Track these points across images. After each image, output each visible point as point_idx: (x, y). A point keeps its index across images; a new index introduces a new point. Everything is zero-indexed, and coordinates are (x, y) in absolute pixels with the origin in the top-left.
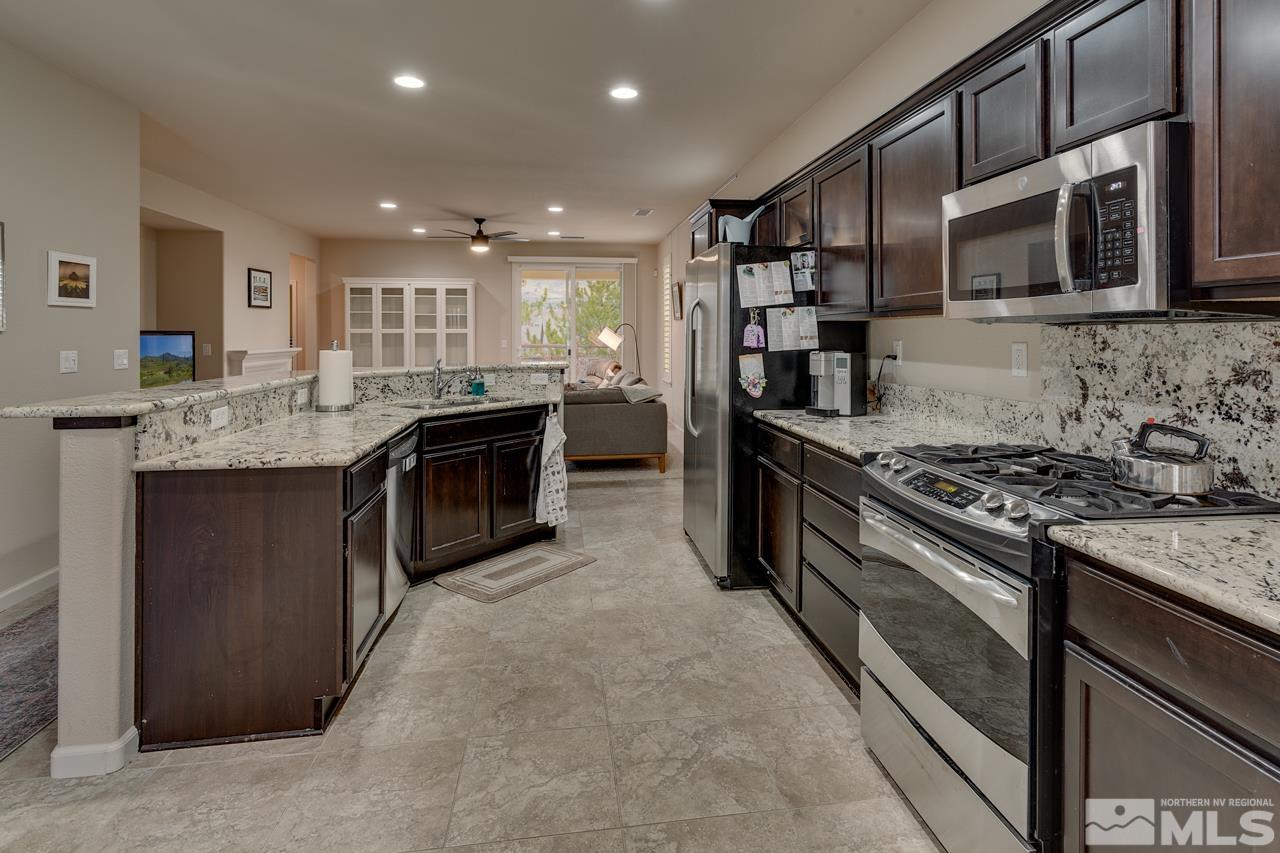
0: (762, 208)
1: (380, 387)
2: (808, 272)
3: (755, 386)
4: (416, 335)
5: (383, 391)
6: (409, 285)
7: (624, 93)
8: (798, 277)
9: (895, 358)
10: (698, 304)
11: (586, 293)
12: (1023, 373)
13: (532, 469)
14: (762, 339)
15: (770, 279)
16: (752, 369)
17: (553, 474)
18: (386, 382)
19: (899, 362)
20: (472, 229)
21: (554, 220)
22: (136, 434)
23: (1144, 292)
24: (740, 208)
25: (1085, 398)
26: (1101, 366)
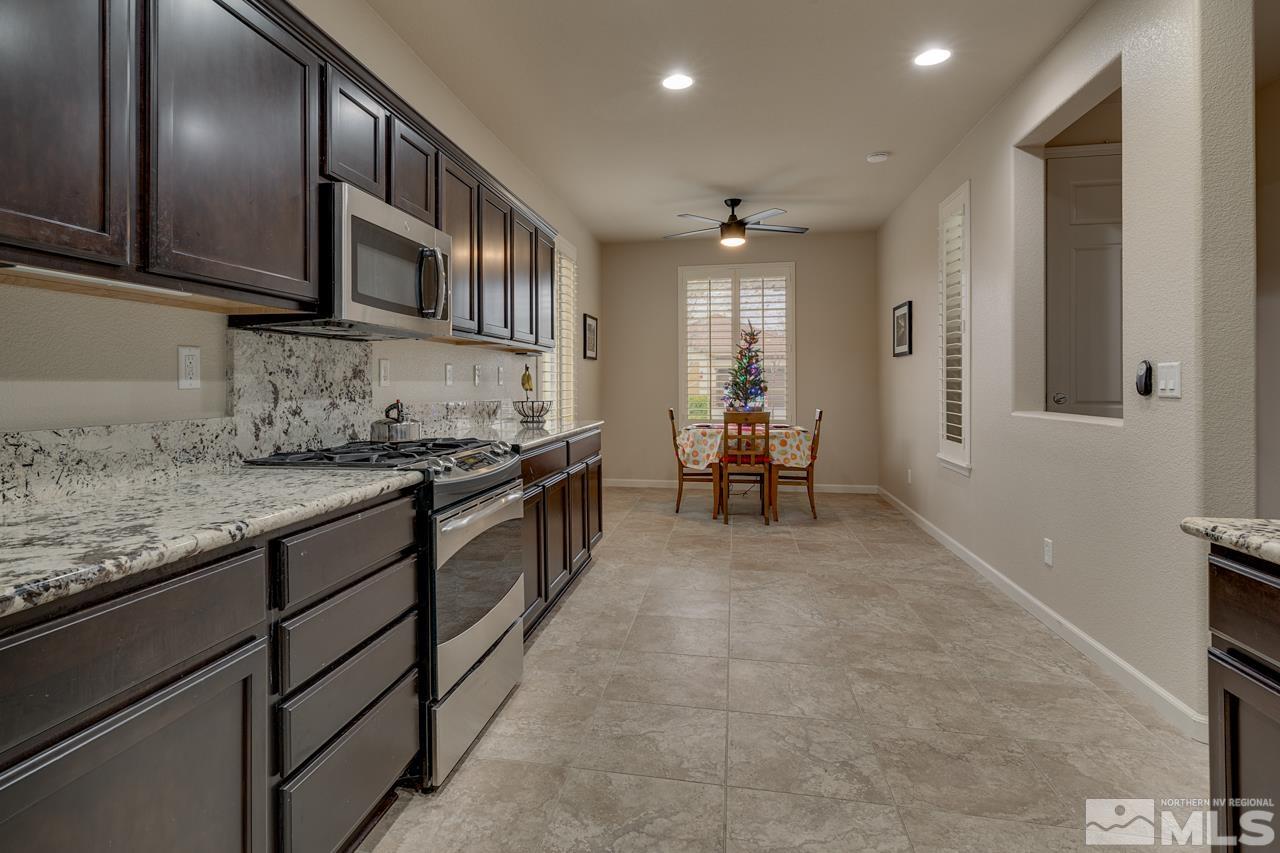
12: (197, 384)
25: (276, 401)
26: (288, 371)
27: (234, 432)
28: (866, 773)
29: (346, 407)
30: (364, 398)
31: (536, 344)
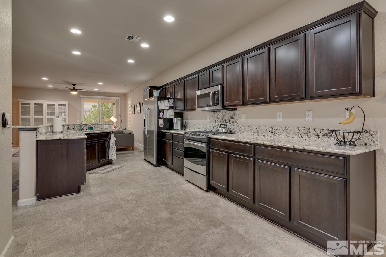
0: (161, 89)
1: (67, 128)
2: (172, 103)
3: (162, 125)
4: (47, 118)
5: (67, 129)
6: (45, 103)
7: (131, 61)
8: (170, 104)
9: (188, 119)
10: (148, 109)
11: (97, 107)
12: (208, 120)
13: (107, 147)
14: (163, 116)
15: (165, 104)
16: (161, 122)
17: (113, 148)
18: (68, 127)
19: (189, 120)
20: (72, 87)
21: (99, 86)
22: (37, 132)
23: (220, 107)
24: (157, 88)
25: (216, 122)
26: (218, 118)
27: (210, 127)
28: (124, 202)
29: (229, 125)
30: (234, 123)
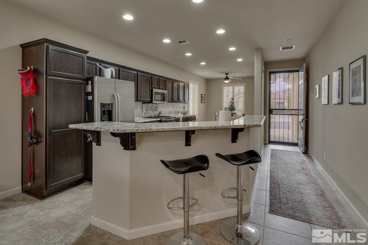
12: (140, 109)
25: (147, 111)
26: (148, 108)
29: (155, 112)
31: (184, 102)
